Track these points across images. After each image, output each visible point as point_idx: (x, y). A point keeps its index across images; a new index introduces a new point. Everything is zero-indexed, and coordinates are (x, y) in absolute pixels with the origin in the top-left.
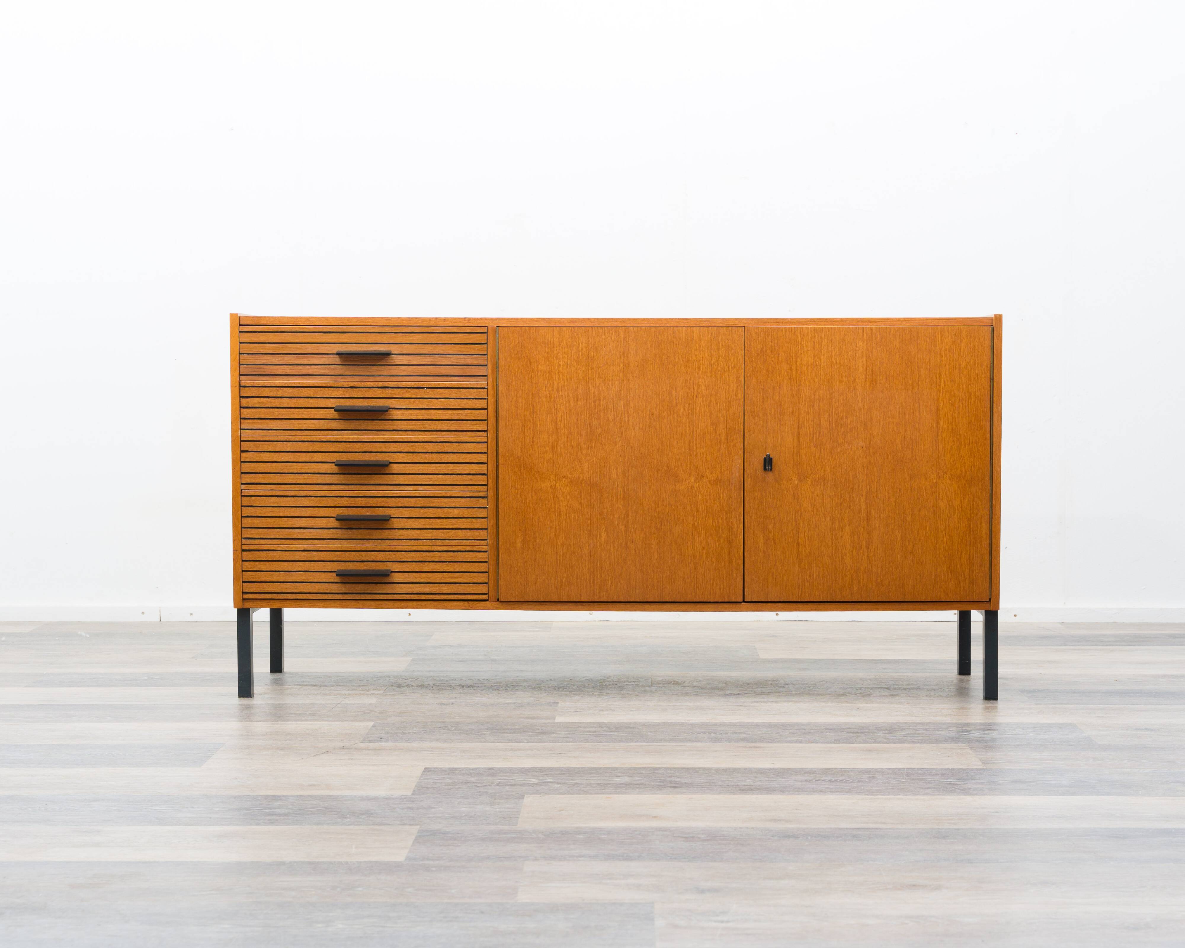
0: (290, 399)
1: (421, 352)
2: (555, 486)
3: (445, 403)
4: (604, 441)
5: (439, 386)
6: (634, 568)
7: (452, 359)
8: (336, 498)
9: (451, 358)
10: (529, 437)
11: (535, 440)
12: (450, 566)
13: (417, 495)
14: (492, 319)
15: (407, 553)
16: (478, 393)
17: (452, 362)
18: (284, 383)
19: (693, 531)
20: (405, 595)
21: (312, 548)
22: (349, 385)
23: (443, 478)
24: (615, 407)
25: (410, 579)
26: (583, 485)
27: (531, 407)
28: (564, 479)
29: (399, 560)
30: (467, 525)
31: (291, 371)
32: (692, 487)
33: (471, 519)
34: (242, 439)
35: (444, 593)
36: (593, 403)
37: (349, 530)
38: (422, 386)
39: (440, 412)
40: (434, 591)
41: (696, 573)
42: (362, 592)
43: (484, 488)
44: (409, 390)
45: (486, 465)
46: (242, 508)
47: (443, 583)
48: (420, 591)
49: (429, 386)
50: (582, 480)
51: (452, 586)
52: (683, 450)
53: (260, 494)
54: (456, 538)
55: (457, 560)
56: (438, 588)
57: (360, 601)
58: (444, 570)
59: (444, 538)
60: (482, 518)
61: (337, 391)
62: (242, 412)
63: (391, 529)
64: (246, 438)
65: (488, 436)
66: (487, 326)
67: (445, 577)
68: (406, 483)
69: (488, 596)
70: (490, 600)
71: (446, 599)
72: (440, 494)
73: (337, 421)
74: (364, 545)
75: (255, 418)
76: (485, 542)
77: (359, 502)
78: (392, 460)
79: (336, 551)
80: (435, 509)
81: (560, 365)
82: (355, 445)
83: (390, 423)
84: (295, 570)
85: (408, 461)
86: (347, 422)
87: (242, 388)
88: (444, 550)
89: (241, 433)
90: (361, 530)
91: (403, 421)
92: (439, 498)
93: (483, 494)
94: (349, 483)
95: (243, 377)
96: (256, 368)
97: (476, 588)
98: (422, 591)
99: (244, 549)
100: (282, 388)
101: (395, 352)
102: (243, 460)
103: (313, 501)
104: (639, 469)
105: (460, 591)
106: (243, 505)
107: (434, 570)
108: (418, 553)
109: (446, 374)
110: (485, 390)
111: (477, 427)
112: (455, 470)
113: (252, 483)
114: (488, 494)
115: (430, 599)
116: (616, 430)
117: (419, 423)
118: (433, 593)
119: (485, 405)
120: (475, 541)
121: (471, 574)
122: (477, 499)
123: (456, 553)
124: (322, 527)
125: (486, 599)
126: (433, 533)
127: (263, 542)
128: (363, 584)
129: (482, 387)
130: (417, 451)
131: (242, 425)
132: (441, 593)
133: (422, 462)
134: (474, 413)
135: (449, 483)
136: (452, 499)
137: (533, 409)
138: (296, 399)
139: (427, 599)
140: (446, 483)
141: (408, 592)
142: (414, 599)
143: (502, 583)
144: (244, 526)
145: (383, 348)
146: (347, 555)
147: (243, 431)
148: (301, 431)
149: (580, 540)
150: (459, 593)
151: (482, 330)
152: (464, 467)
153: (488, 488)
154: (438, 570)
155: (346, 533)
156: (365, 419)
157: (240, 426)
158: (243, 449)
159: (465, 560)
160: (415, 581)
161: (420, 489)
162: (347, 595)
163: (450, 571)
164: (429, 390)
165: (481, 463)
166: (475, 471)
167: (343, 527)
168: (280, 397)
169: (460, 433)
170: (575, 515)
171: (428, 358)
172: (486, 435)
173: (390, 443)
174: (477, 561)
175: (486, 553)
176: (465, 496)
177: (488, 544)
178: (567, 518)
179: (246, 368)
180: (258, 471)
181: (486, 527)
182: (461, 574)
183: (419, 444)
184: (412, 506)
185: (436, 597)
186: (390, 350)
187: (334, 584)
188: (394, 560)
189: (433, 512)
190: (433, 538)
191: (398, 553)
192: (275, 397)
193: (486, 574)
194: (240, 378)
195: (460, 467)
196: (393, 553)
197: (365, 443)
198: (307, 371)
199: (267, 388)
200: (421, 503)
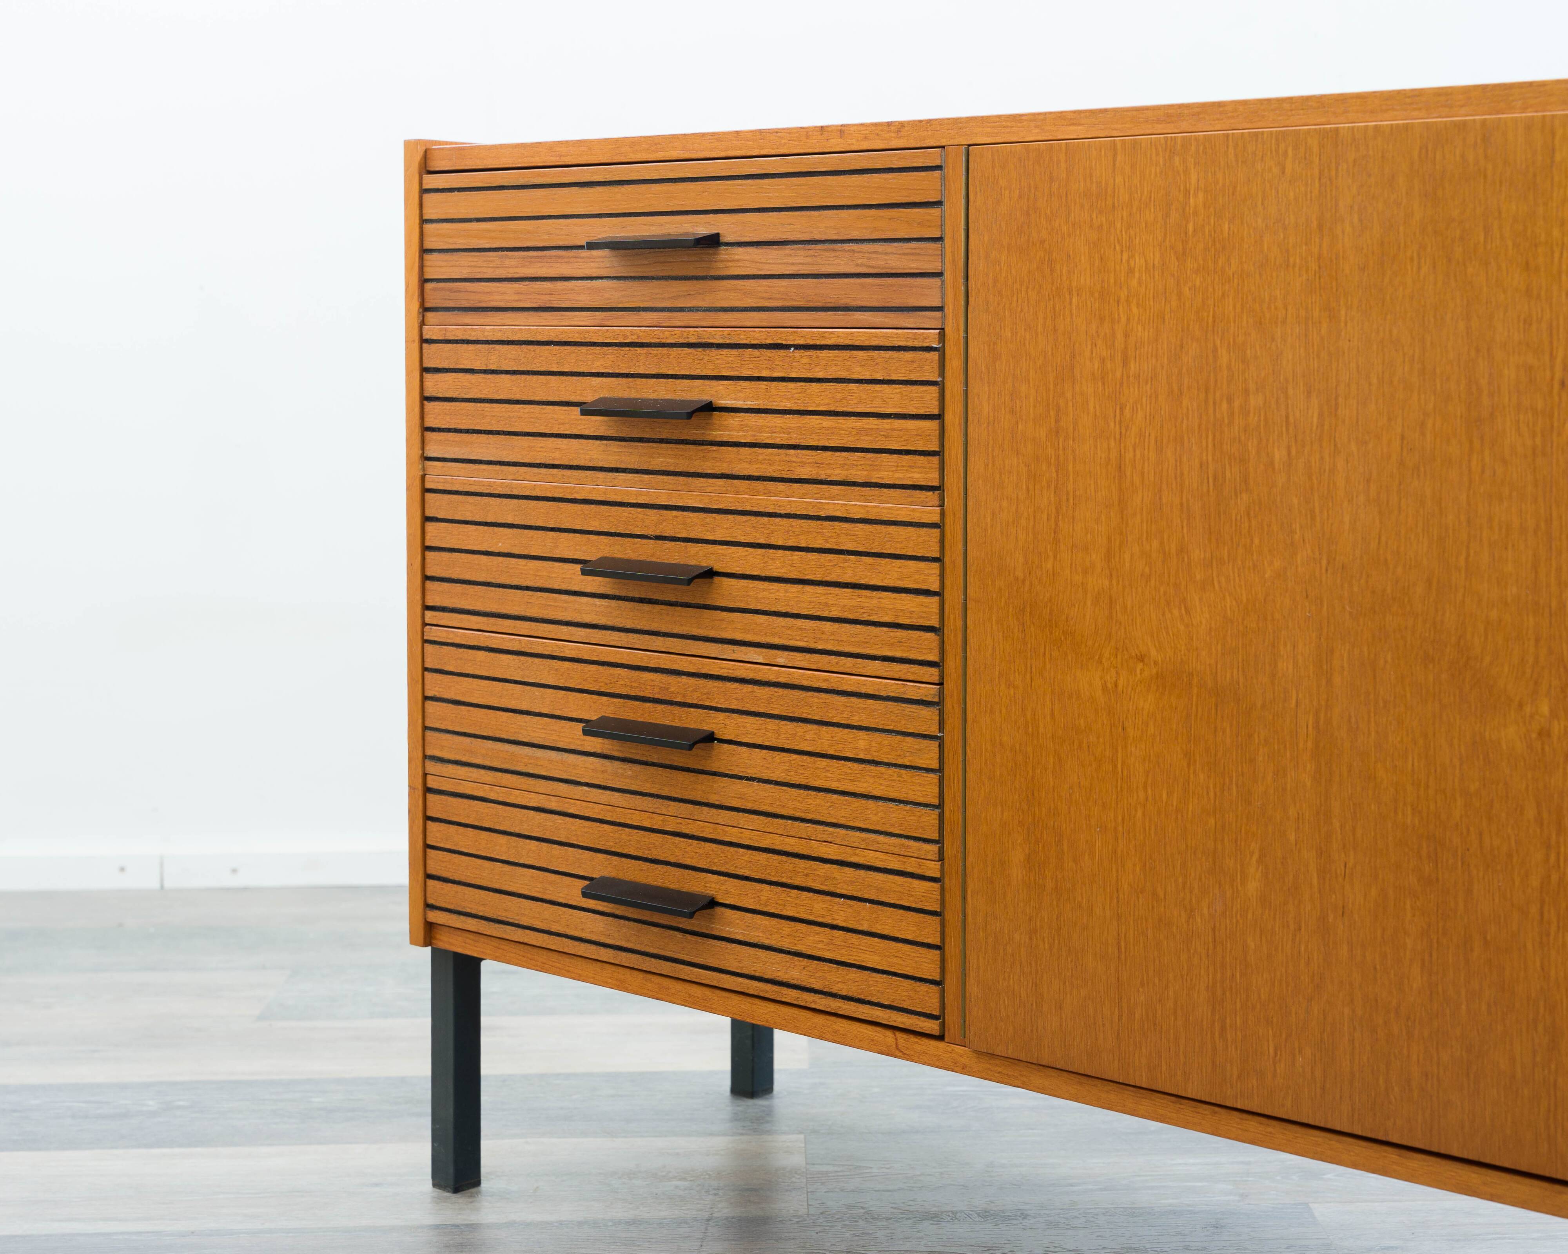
0: (514, 377)
1: (784, 237)
2: (1116, 686)
3: (839, 396)
4: (1256, 541)
5: (823, 343)
6: (1347, 1011)
7: (856, 255)
8: (600, 668)
9: (854, 251)
10: (1045, 516)
11: (1061, 524)
12: (849, 910)
13: (772, 678)
14: (956, 122)
15: (750, 852)
16: (915, 365)
17: (857, 265)
18: (500, 330)
19: (1542, 903)
20: (746, 981)
21: (553, 805)
22: (625, 337)
23: (832, 633)
24: (1291, 419)
25: (756, 934)
26: (1195, 690)
27: (1052, 414)
28: (1140, 666)
29: (732, 870)
30: (888, 786)
31: (516, 297)
32: (1544, 734)
33: (897, 770)
34: (428, 485)
35: (834, 991)
36: (1225, 405)
37: (626, 766)
38: (784, 343)
39: (828, 422)
40: (811, 980)
41: (1553, 1067)
42: (655, 951)
43: (932, 674)
44: (756, 352)
45: (937, 598)
46: (426, 673)
47: (831, 961)
48: (779, 974)
49: (802, 342)
50: (1191, 675)
51: (854, 974)
52: (1514, 590)
53: (458, 641)
54: (863, 826)
55: (866, 896)
56: (819, 974)
57: (649, 976)
58: (835, 923)
59: (834, 821)
60: (928, 770)
61: (604, 355)
62: (426, 410)
63: (715, 774)
64: (433, 481)
65: (942, 505)
66: (943, 147)
67: (838, 942)
68: (749, 638)
69: (943, 1025)
70: (946, 1039)
71: (840, 1012)
72: (825, 680)
73: (605, 442)
74: (658, 811)
75: (449, 430)
76: (934, 848)
77: (651, 684)
78: (718, 568)
79: (601, 821)
80: (814, 727)
81: (1131, 271)
82: (640, 516)
83: (714, 454)
84: (521, 861)
85: (756, 573)
86: (625, 446)
87: (425, 345)
88: (835, 858)
89: (424, 469)
90: (652, 768)
91: (742, 450)
92: (823, 695)
93: (929, 692)
94: (629, 625)
95: (429, 315)
96: (451, 290)
97: (912, 993)
98: (781, 976)
99: (429, 785)
100: (497, 347)
101: (726, 238)
102: (428, 544)
103: (556, 670)
104: (1365, 649)
105: (872, 995)
106: (427, 665)
107: (811, 918)
108: (776, 857)
109: (843, 302)
110: (935, 356)
111: (917, 476)
112: (863, 608)
113: (443, 609)
114: (941, 693)
115: (803, 1004)
116: (1295, 501)
117: (776, 455)
118: (808, 986)
119: (937, 403)
120: (911, 843)
121: (900, 945)
122: (914, 706)
123: (862, 873)
124: (573, 747)
125: (937, 1033)
126: (810, 801)
127: (462, 771)
128: (656, 930)
129: (927, 345)
130: (773, 542)
131: (427, 448)
132: (826, 990)
133: (785, 576)
134: (907, 430)
135: (847, 649)
136: (853, 699)
137: (1057, 421)
138: (523, 377)
139: (795, 1002)
140: (840, 649)
141: (753, 973)
142: (767, 995)
143: (973, 989)
144: (428, 724)
145: (702, 227)
146: (623, 836)
147: (429, 463)
148: (535, 470)
149: (1184, 883)
150: (869, 998)
151: (932, 158)
152: (884, 601)
153: (942, 676)
154: (820, 920)
155: (620, 771)
156: (662, 441)
157: (423, 449)
158: (429, 513)
159: (883, 899)
160: (767, 942)
161: (781, 661)
162: (624, 954)
163: (851, 926)
164: (799, 353)
165: (927, 593)
166: (910, 618)
167: (616, 754)
168: (493, 372)
169: (875, 491)
170: (1170, 794)
171: (802, 253)
172: (937, 503)
173: (714, 515)
174: (914, 905)
175: (936, 886)
176: (884, 694)
177: (941, 858)
178: (1147, 799)
179: (434, 289)
180: (455, 576)
181: (936, 802)
182: (876, 939)
183: (777, 520)
184: (762, 710)
185: (818, 1000)
186: (716, 232)
187: (597, 916)
188: (723, 869)
189: (807, 737)
190: (810, 816)
191: (732, 849)
192: (485, 372)
193: (938, 952)
194: (423, 316)
195: (875, 601)
196: (721, 847)
197: (662, 511)
198: (547, 297)
199: (471, 347)
200: (782, 703)
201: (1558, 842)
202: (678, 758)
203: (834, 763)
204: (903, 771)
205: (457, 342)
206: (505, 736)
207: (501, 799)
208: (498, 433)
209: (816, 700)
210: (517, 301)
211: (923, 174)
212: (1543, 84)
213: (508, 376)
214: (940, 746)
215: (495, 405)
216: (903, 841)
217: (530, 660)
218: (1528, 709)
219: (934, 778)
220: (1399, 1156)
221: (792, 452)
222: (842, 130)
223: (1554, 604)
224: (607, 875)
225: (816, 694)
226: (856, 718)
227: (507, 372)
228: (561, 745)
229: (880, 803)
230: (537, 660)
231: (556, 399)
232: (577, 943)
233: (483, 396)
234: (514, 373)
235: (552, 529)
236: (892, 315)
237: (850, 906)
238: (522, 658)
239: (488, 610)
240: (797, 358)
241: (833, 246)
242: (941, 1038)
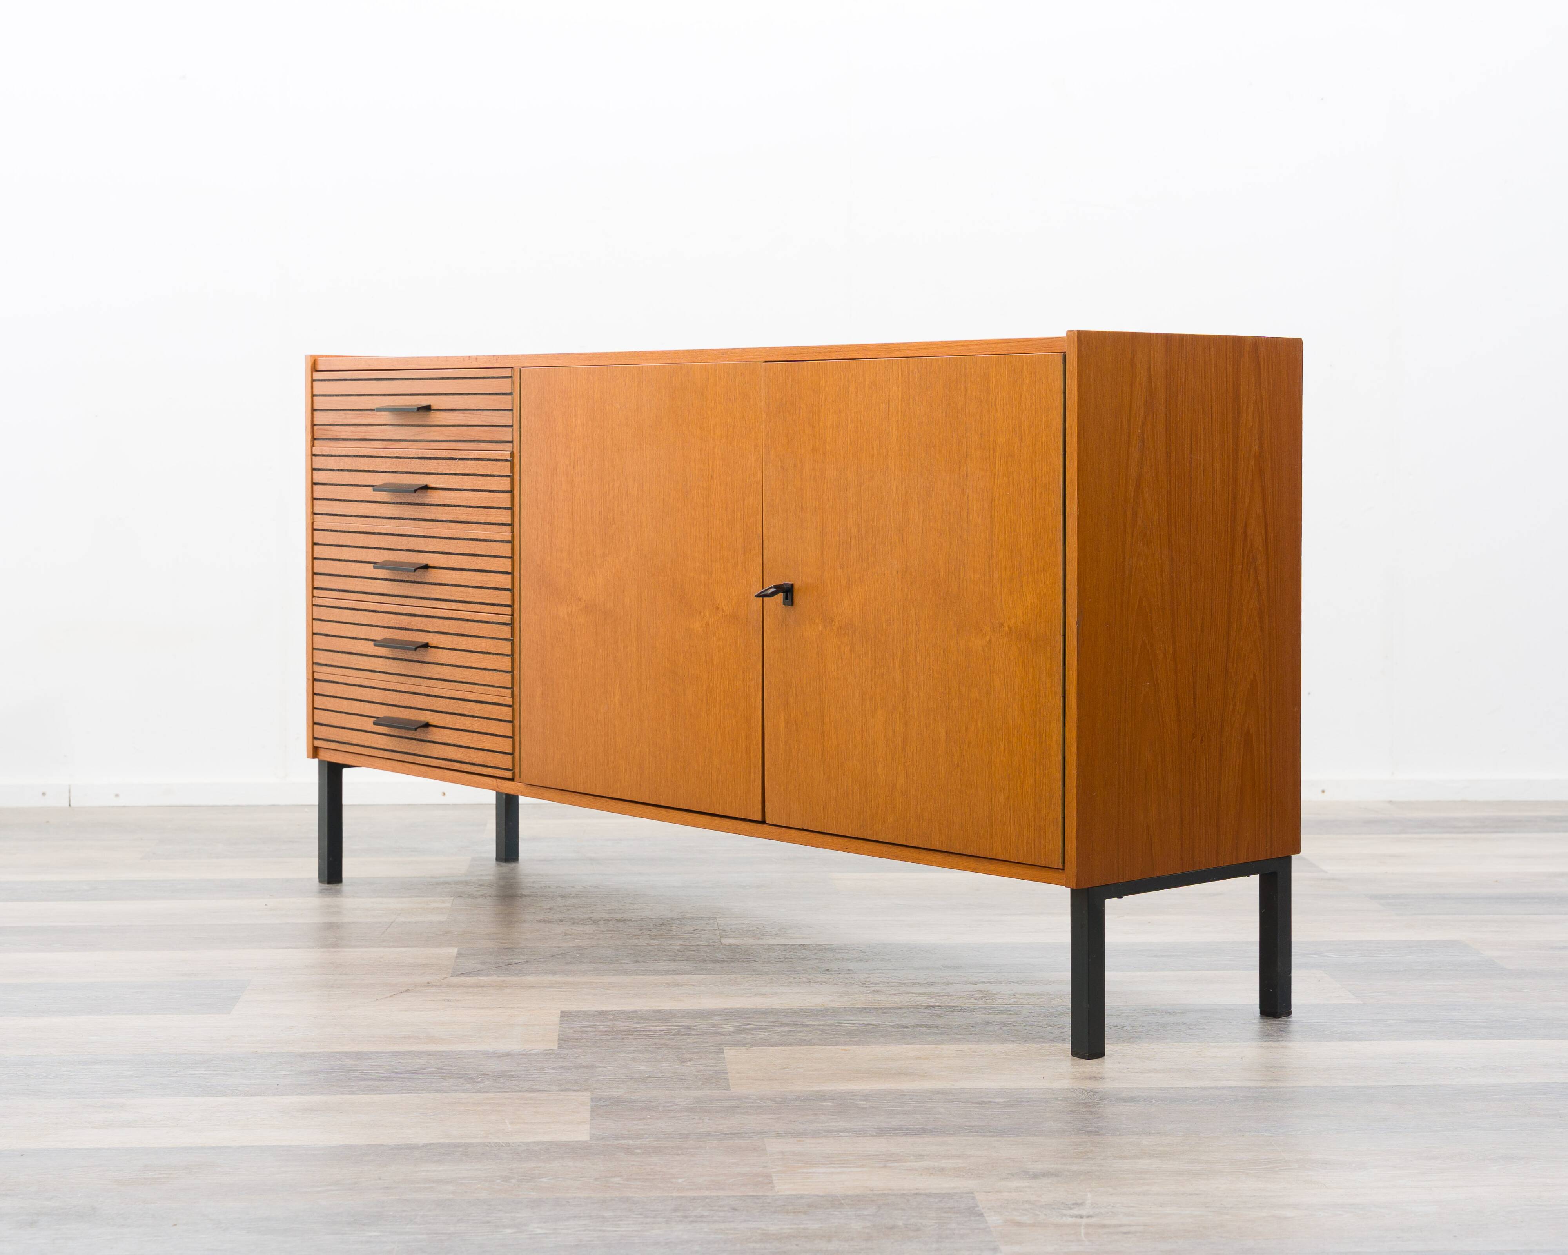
0: (350, 473)
1: (455, 407)
2: (572, 612)
3: (475, 482)
4: (617, 546)
5: (469, 457)
6: (647, 750)
7: (482, 416)
8: (384, 614)
9: (480, 415)
10: (547, 536)
11: (553, 540)
12: (479, 723)
13: (450, 616)
14: (517, 356)
15: (442, 699)
16: (502, 468)
17: (482, 421)
18: (344, 450)
19: (707, 696)
20: (441, 761)
21: (366, 683)
22: (394, 453)
23: (473, 593)
24: (628, 492)
25: (445, 738)
26: (598, 612)
27: (550, 490)
28: (580, 602)
29: (435, 709)
30: (493, 664)
31: (351, 434)
32: (707, 624)
33: (496, 656)
34: (315, 527)
36: (607, 486)
37: (395, 661)
38: (454, 457)
39: (471, 494)
40: (465, 758)
41: (711, 766)
42: (406, 751)
43: (508, 610)
44: (444, 461)
45: (510, 575)
46: (314, 621)
47: (473, 748)
48: (453, 756)
49: (461, 457)
50: (597, 605)
51: (481, 753)
52: (698, 564)
53: (327, 604)
54: (484, 683)
55: (485, 716)
56: (468, 755)
57: (405, 764)
58: (474, 730)
59: (473, 682)
60: (507, 655)
61: (386, 462)
62: (314, 489)
63: (429, 663)
64: (317, 525)
65: (512, 533)
66: (512, 368)
67: (475, 739)
68: (442, 597)
69: (513, 774)
70: (515, 780)
71: (476, 772)
72: (470, 616)
73: (386, 505)
74: (407, 683)
75: (324, 499)
76: (509, 691)
77: (403, 621)
78: (431, 564)
79: (385, 689)
80: (466, 638)
81: (576, 426)
82: (400, 540)
83: (428, 510)
84: (353, 712)
85: (444, 566)
86: (394, 507)
87: (313, 457)
88: (474, 699)
89: (313, 519)
90: (405, 662)
91: (439, 508)
92: (469, 623)
93: (507, 619)
94: (396, 593)
95: (315, 442)
96: (325, 430)
97: (502, 760)
98: (454, 757)
99: (315, 678)
100: (343, 458)
101: (434, 407)
102: (315, 556)
103: (367, 617)
104: (652, 591)
105: (487, 762)
106: (314, 617)
107: (465, 729)
108: (452, 701)
109: (477, 438)
110: (509, 463)
111: (503, 519)
112: (484, 581)
113: (322, 589)
114: (512, 619)
115: (462, 770)
116: (630, 528)
117: (452, 510)
118: (464, 761)
119: (510, 485)
120: (501, 689)
121: (498, 738)
122: (502, 626)
123: (484, 705)
124: (373, 654)
125: (511, 777)
126: (464, 673)
127: (329, 669)
128: (406, 740)
129: (506, 458)
130: (451, 551)
131: (315, 508)
132: (471, 762)
133: (455, 567)
134: (500, 498)
135: (478, 601)
136: (480, 624)
137: (551, 493)
138: (354, 473)
139: (459, 769)
140: (476, 601)
141: (443, 757)
142: (448, 767)
143: (523, 755)
144: (315, 647)
145: (424, 401)
146: (394, 696)
147: (315, 516)
148: (359, 518)
149: (595, 699)
150: (486, 764)
151: (508, 373)
152: (491, 577)
153: (513, 611)
154: (468, 729)
155: (392, 664)
156: (409, 504)
157: (313, 509)
158: (315, 542)
159: (491, 717)
160: (449, 742)
161: (453, 608)
162: (394, 753)
163: (480, 731)
164: (460, 462)
165: (507, 573)
166: (501, 585)
167: (391, 656)
168: (342, 470)
169: (488, 526)
170: (590, 660)
171: (461, 415)
172: (510, 531)
173: (429, 539)
174: (502, 719)
175: (510, 709)
176: (491, 621)
177: (513, 696)
178: (582, 663)
179: (318, 429)
180: (326, 572)
181: (510, 669)
182: (489, 736)
183: (452, 541)
184: (446, 631)
185: (467, 767)
186: (429, 404)
187: (383, 736)
188: (432, 709)
189: (464, 643)
190: (464, 681)
191: (435, 698)
192: (338, 470)
193: (511, 739)
194: (313, 443)
195: (488, 578)
196: (431, 698)
197: (408, 538)
198: (364, 434)
199: (333, 458)
200: (454, 627)
201: (712, 670)
202: (415, 656)
203: (474, 654)
204: (498, 656)
205: (327, 455)
206: (346, 651)
207: (345, 682)
208: (344, 500)
209: (466, 625)
210: (351, 435)
211: (505, 379)
212: (707, 351)
213: (348, 472)
214: (512, 644)
215: (343, 487)
216: (499, 689)
217: (356, 612)
218: (702, 614)
219: (509, 658)
220: (666, 812)
221: (458, 508)
222: (477, 358)
223: (710, 570)
224: (388, 715)
225: (467, 622)
226: (481, 633)
227: (348, 471)
228: (369, 653)
229: (491, 672)
230: (359, 612)
231: (367, 484)
232: (375, 750)
233: (337, 483)
234: (350, 471)
235: (366, 548)
236: (494, 444)
237: (479, 721)
238: (353, 611)
239: (340, 588)
240: (459, 464)
241: (473, 412)
242: (512, 780)
